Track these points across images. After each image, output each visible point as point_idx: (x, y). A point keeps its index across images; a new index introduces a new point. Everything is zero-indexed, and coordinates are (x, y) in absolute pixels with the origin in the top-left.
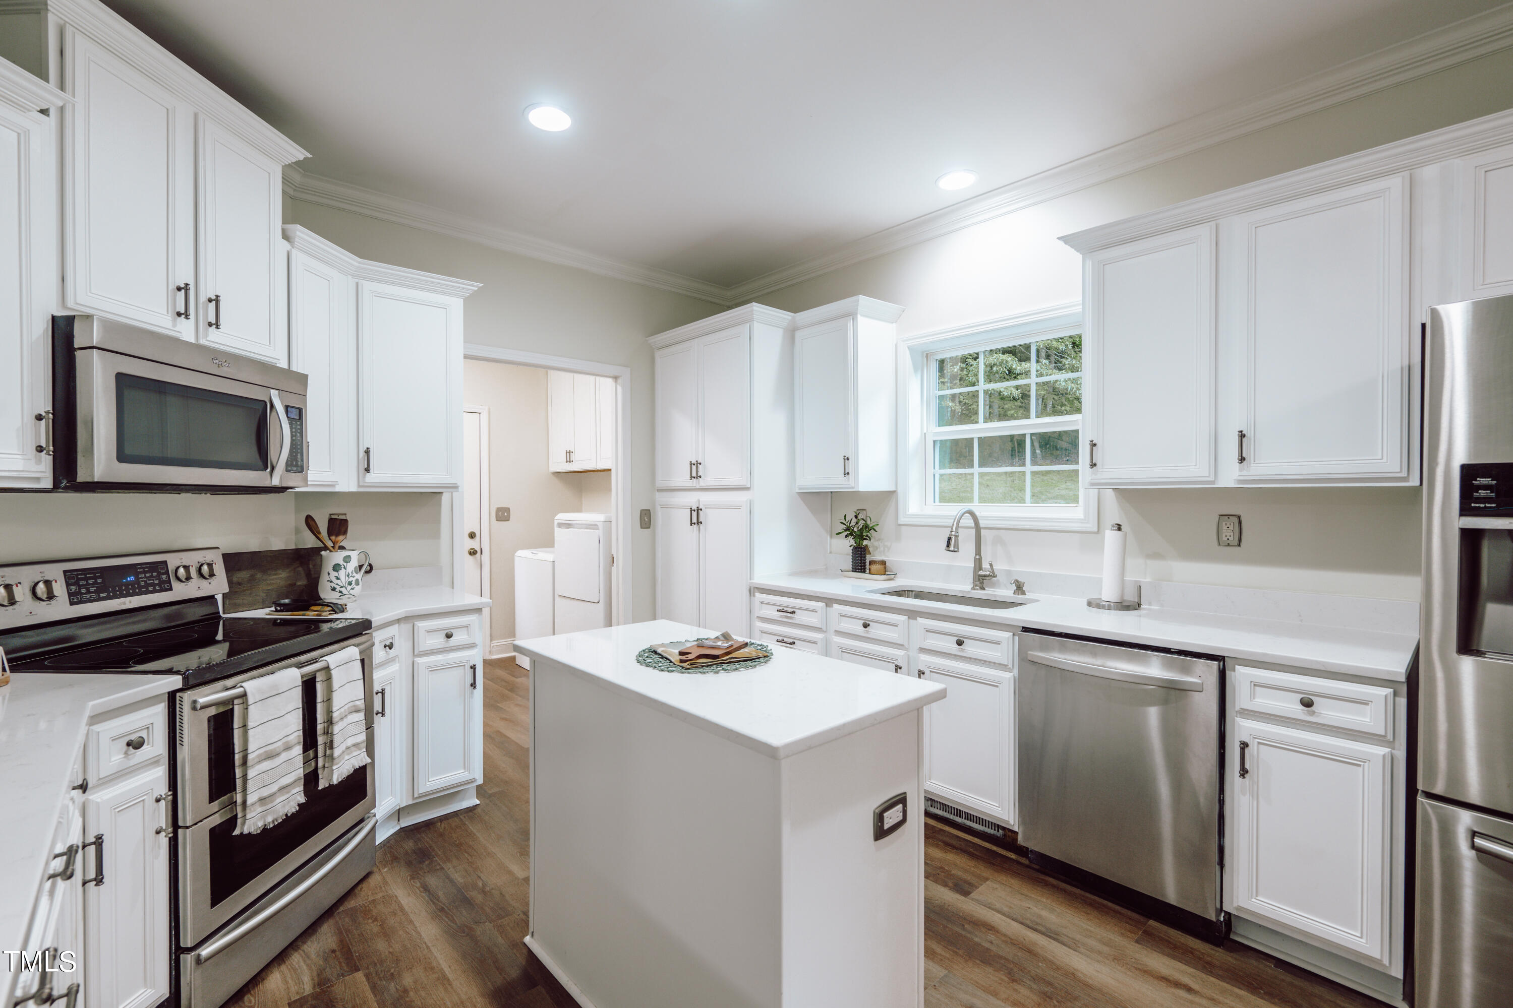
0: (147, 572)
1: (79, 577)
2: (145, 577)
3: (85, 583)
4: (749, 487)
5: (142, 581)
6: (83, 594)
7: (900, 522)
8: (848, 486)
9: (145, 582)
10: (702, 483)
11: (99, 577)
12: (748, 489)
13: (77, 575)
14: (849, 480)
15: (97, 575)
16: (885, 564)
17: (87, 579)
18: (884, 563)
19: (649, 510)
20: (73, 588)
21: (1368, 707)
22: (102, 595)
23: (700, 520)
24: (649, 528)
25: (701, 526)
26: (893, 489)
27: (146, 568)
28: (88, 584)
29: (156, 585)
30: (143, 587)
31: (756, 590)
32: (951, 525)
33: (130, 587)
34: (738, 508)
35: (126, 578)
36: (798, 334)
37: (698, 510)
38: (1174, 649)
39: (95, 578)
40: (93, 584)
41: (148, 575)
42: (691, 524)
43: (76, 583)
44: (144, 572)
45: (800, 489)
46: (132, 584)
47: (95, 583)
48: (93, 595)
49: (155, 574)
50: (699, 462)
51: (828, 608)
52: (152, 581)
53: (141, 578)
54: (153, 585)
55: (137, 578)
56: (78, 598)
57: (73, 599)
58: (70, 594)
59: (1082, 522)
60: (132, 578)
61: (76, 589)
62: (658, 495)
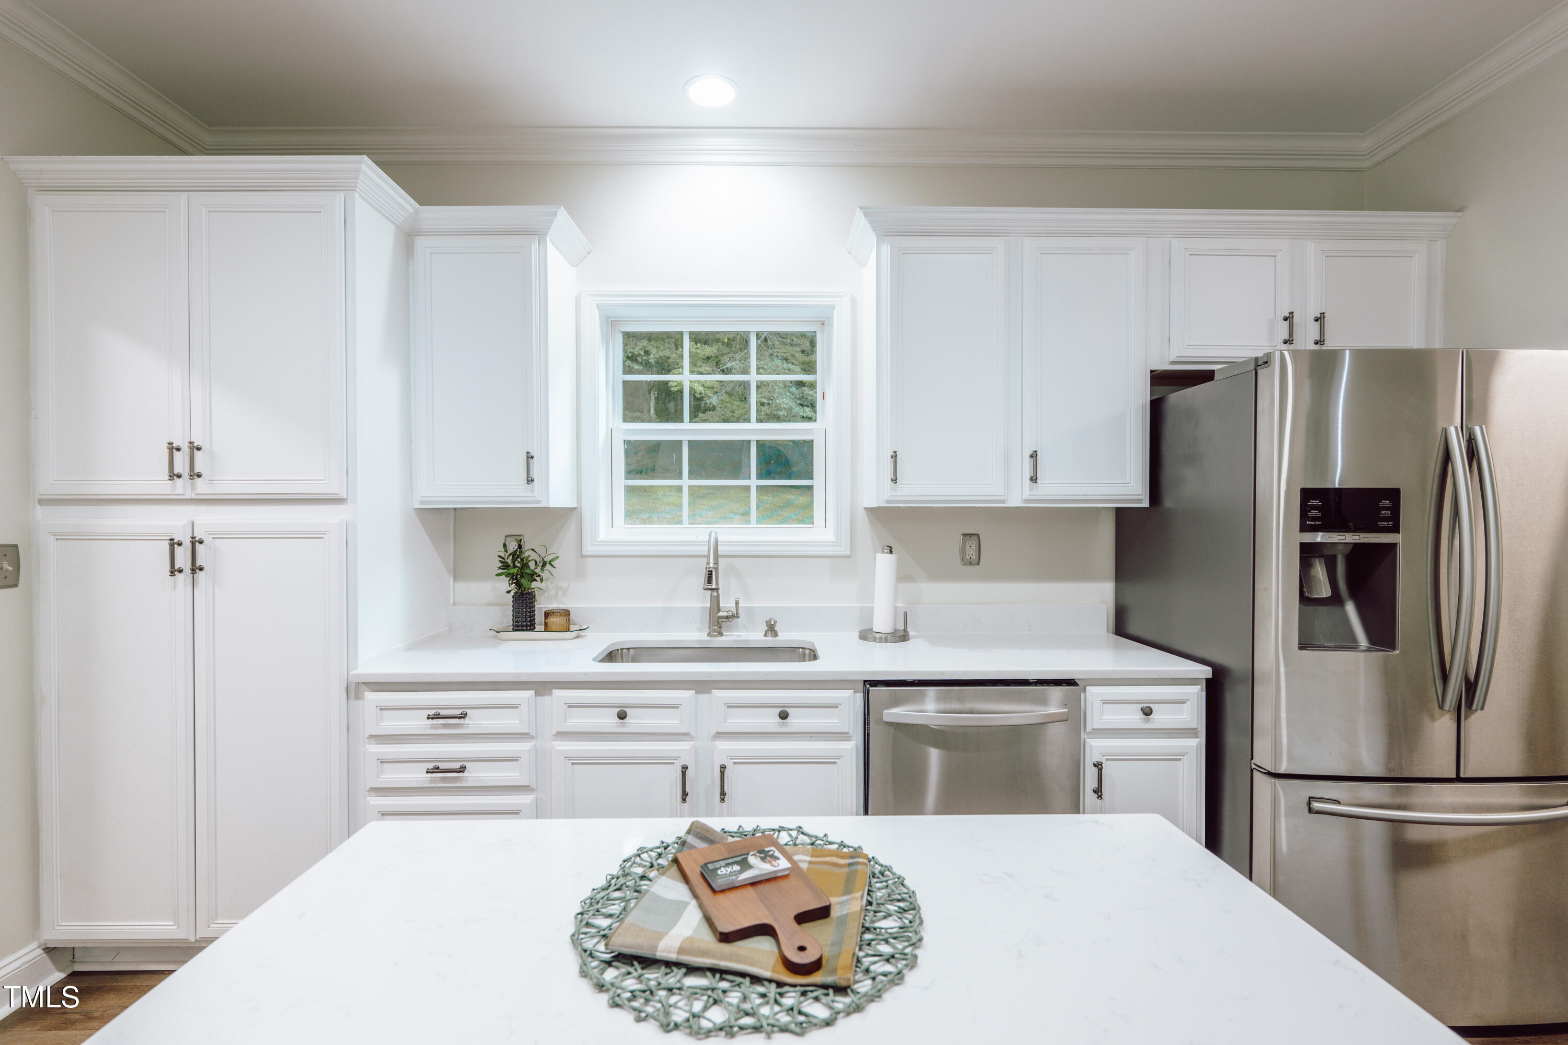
4: (345, 497)
7: (585, 552)
8: (532, 499)
10: (202, 487)
12: (340, 501)
14: (532, 491)
16: (569, 615)
18: (567, 613)
19: (16, 546)
21: (1184, 705)
23: (199, 563)
24: (16, 585)
25: (200, 575)
26: (575, 505)
31: (363, 687)
32: (706, 553)
34: (317, 536)
36: (421, 243)
37: (195, 542)
38: (1033, 680)
42: (172, 573)
45: (423, 502)
50: (195, 445)
51: (539, 698)
59: (833, 546)
62: (40, 512)
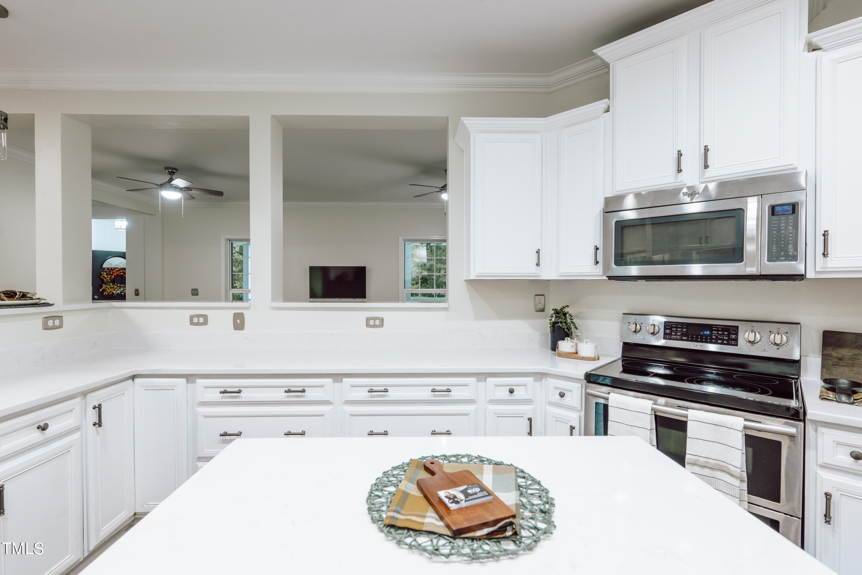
0: (720, 331)
1: (673, 326)
2: (718, 333)
3: (675, 330)
5: (714, 336)
6: (672, 335)
9: (717, 337)
11: (685, 328)
13: (672, 325)
15: (684, 326)
17: (677, 328)
20: (668, 331)
22: (683, 338)
27: (720, 328)
28: (677, 330)
29: (725, 340)
30: (714, 339)
33: (704, 337)
35: (703, 332)
39: (682, 328)
40: (680, 331)
41: (720, 333)
43: (671, 329)
44: (718, 331)
46: (706, 336)
47: (682, 331)
48: (678, 337)
49: (726, 333)
52: (723, 337)
53: (714, 334)
54: (723, 340)
55: (711, 332)
56: (669, 337)
57: (666, 337)
58: (665, 334)
60: (708, 333)
61: (669, 332)
